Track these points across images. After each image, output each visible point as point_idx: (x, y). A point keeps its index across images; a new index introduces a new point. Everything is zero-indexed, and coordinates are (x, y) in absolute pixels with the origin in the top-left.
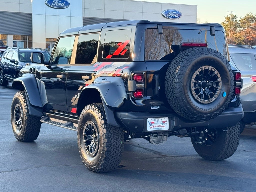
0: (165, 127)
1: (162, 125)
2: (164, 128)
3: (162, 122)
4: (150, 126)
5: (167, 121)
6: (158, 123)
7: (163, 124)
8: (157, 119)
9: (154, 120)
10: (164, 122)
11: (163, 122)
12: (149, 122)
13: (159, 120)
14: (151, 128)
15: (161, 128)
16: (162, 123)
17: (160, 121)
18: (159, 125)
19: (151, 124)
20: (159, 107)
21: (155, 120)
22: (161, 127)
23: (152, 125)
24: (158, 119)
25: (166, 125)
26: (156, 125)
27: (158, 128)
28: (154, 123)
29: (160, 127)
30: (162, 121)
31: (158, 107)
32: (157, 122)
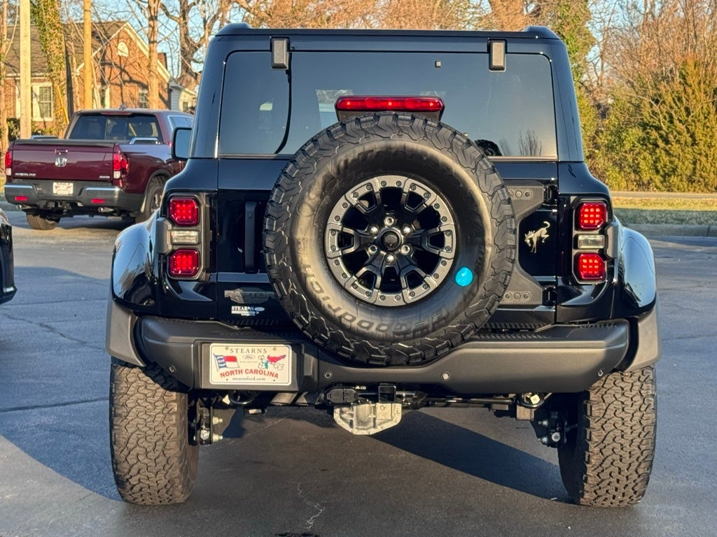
0: (277, 376)
1: (267, 367)
2: (274, 378)
3: (266, 360)
4: (220, 367)
5: (283, 357)
6: (250, 360)
7: (269, 364)
8: (245, 349)
9: (235, 351)
10: (273, 360)
11: (269, 357)
12: (216, 356)
13: (253, 351)
14: (222, 375)
15: (264, 379)
16: (264, 361)
17: (257, 355)
18: (255, 367)
19: (222, 363)
20: (262, 309)
21: (239, 351)
22: (263, 376)
23: (225, 366)
24: (250, 349)
25: (280, 368)
26: (243, 367)
27: (251, 376)
28: (233, 359)
29: (258, 376)
30: (266, 356)
31: (256, 309)
32: (248, 357)
